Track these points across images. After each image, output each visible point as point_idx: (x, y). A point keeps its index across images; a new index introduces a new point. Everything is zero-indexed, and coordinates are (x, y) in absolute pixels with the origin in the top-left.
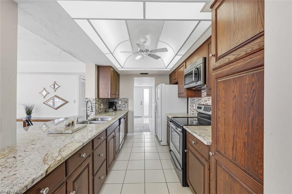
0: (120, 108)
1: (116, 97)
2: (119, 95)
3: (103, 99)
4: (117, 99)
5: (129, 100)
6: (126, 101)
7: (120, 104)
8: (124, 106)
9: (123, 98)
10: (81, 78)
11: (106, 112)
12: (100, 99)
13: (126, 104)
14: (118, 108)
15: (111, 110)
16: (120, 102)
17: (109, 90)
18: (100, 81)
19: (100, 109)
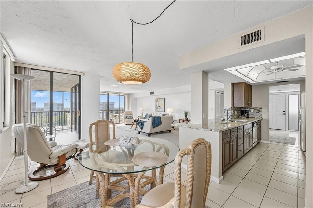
0: (252, 116)
1: (248, 106)
2: (251, 104)
3: (237, 108)
4: (249, 107)
5: (263, 109)
6: (259, 110)
7: (253, 112)
8: (257, 114)
9: (256, 107)
10: (216, 91)
11: (239, 118)
12: (235, 107)
13: (260, 113)
14: (250, 116)
15: (243, 117)
16: (252, 111)
17: (242, 100)
18: (235, 94)
19: (234, 115)
